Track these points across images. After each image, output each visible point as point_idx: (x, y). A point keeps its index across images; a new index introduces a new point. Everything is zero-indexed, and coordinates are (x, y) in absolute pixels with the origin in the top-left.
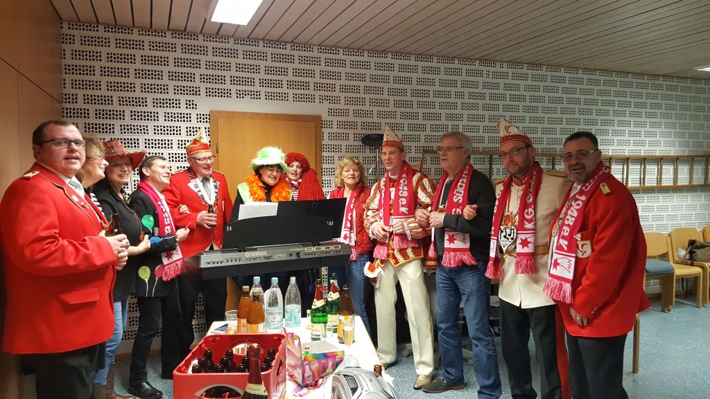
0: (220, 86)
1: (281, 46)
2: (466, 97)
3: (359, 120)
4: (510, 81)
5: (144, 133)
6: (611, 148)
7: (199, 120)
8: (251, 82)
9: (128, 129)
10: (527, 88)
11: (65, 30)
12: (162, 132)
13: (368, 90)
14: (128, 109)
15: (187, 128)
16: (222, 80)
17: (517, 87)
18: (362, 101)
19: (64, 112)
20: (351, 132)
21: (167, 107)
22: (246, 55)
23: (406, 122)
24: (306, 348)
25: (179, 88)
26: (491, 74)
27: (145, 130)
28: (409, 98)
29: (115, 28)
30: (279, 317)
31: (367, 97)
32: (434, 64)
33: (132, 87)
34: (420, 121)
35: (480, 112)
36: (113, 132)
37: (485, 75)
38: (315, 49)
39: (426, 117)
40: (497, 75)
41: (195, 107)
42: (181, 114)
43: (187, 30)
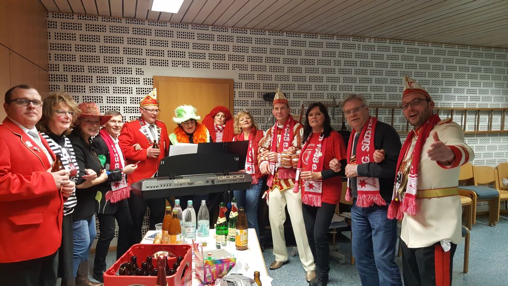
0: (160, 58)
1: (205, 28)
2: (342, 64)
3: (262, 82)
4: (376, 52)
5: (107, 92)
6: (452, 102)
7: (145, 83)
8: (182, 55)
9: (95, 90)
10: (389, 57)
11: (50, 18)
12: (119, 91)
13: (268, 60)
14: (94, 75)
15: (137, 89)
16: (162, 53)
17: (381, 57)
18: (264, 68)
19: (49, 77)
20: (256, 91)
21: (122, 73)
22: (179, 35)
23: (296, 83)
24: (209, 255)
25: (131, 60)
26: (361, 47)
27: (107, 90)
28: (299, 65)
29: (85, 16)
30: (192, 230)
31: (268, 65)
32: (318, 40)
33: (97, 59)
34: (308, 83)
35: (353, 75)
36: (85, 92)
37: (357, 48)
38: (230, 30)
39: (312, 79)
40: (366, 48)
41: (142, 73)
42: (132, 78)
43: (136, 17)
